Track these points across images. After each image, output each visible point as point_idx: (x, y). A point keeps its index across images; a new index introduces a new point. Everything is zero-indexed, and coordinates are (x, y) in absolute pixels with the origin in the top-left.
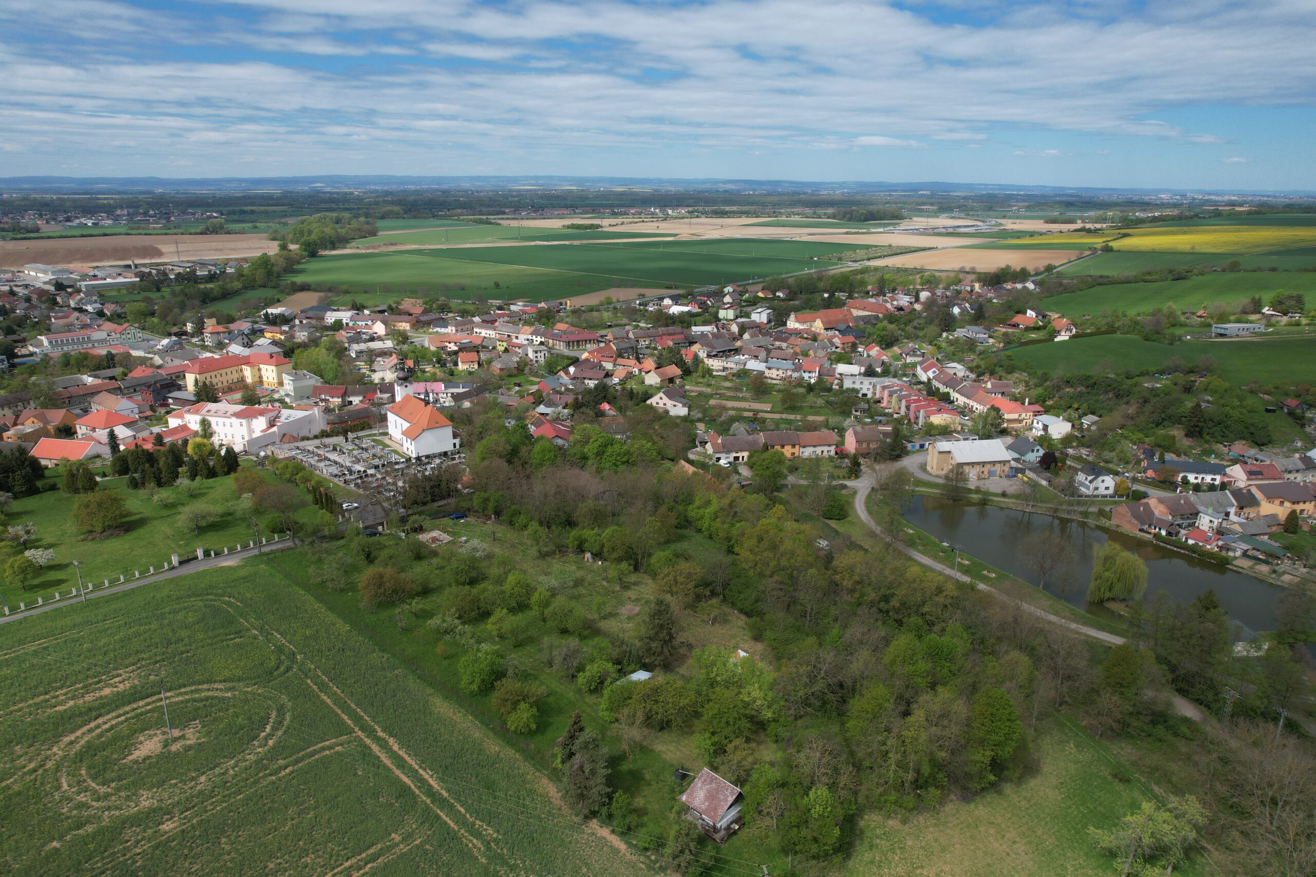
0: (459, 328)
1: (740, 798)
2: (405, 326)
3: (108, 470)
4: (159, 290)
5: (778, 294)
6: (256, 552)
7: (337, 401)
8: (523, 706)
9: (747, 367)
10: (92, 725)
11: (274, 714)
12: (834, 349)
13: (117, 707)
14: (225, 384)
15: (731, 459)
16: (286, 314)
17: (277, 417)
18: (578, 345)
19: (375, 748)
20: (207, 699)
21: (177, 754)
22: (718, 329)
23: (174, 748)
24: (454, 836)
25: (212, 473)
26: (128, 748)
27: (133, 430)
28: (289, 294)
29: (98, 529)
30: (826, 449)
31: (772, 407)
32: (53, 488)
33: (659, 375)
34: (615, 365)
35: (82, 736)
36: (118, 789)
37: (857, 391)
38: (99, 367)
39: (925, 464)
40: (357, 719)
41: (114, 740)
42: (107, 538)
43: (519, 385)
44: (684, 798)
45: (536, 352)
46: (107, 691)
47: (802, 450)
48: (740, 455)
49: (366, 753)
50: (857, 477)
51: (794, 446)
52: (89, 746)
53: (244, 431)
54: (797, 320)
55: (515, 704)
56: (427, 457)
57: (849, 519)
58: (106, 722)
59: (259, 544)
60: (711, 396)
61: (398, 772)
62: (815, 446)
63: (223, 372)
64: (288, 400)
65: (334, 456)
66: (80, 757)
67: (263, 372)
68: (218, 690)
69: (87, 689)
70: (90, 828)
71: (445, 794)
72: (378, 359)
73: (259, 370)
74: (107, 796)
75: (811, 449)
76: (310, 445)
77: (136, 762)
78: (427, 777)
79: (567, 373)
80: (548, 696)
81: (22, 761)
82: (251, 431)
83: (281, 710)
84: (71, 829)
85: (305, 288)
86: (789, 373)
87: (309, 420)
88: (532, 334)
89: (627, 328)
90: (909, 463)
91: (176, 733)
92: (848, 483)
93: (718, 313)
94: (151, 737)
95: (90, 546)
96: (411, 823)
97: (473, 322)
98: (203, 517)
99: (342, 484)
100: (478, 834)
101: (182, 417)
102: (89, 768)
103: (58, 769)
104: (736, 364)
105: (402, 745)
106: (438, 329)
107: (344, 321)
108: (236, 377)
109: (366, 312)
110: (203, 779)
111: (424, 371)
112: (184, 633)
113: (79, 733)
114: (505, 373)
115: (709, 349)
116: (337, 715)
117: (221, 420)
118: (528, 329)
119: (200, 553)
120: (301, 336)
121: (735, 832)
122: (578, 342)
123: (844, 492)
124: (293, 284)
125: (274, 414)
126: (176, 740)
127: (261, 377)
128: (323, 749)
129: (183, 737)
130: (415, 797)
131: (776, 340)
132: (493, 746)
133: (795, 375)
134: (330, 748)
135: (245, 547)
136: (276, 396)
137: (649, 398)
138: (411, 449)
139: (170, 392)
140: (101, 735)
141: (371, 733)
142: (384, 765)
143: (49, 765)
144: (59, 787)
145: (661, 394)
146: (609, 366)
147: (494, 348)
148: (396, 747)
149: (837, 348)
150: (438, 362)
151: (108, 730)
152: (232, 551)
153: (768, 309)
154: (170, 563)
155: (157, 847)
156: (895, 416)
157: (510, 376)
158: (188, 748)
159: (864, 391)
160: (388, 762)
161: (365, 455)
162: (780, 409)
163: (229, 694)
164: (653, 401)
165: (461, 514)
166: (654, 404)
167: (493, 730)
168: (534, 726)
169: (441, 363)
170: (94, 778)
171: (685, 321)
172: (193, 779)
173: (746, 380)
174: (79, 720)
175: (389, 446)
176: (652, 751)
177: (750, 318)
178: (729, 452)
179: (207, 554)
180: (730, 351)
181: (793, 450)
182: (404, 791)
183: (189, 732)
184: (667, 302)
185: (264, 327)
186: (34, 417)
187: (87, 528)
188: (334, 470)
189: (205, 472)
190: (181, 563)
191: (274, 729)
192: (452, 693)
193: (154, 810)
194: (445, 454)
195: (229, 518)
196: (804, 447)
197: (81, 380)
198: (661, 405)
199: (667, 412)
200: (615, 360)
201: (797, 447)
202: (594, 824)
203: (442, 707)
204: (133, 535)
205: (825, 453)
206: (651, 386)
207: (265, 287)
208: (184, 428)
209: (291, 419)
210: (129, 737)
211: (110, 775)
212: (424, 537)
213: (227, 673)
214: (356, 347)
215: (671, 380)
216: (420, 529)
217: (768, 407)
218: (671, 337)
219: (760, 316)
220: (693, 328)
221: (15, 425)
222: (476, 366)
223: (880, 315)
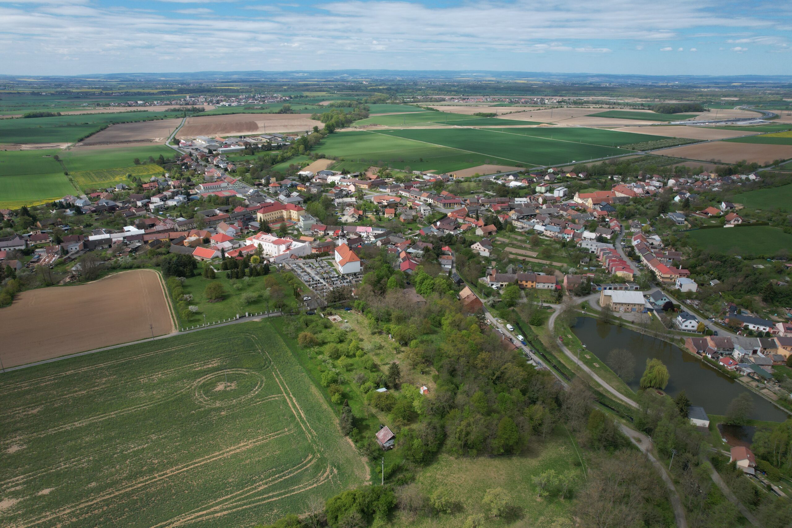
0: (392, 190)
1: (393, 438)
2: (364, 187)
3: (220, 267)
4: (253, 154)
5: (580, 175)
6: (267, 316)
7: (322, 233)
8: (337, 394)
9: (535, 228)
10: (205, 377)
11: (259, 383)
12: (593, 218)
13: (213, 372)
14: (274, 218)
15: (499, 286)
16: (309, 176)
17: (290, 245)
18: (450, 206)
19: (288, 400)
20: (240, 374)
21: (228, 391)
22: (530, 200)
23: (228, 389)
24: (303, 432)
25: (258, 274)
26: (215, 386)
27: (232, 244)
28: (314, 160)
29: (214, 298)
30: (550, 285)
31: (538, 255)
32: (200, 274)
33: (483, 230)
34: (464, 220)
35: (201, 380)
36: (211, 399)
37: (588, 250)
38: (222, 204)
39: (599, 299)
40: (285, 389)
41: (211, 383)
42: (216, 302)
43: (411, 230)
44: (377, 434)
45: (425, 210)
46: (210, 366)
47: (537, 284)
48: (504, 284)
49: (285, 401)
50: (559, 303)
51: (533, 282)
52: (204, 383)
53: (276, 250)
54: (580, 197)
55: (335, 393)
56: (348, 275)
57: (543, 326)
58: (209, 376)
59: (269, 312)
60: (507, 245)
61: (293, 409)
62: (544, 283)
63: (273, 213)
64: (300, 230)
65: (309, 270)
66: (201, 387)
67: (292, 214)
68: (243, 371)
69: (205, 364)
70: (202, 409)
71: (305, 419)
72: (347, 208)
73: (290, 212)
74: (207, 401)
75: (542, 284)
76: (301, 262)
77: (216, 391)
78: (301, 412)
79: (436, 225)
80: (350, 392)
81: (185, 385)
82: (279, 250)
83: (262, 382)
84: (197, 408)
85: (323, 157)
86: (557, 234)
87: (303, 248)
88: (427, 197)
89: (481, 195)
90: (591, 299)
91: (229, 384)
92: (553, 306)
93: (535, 188)
94: (221, 384)
95: (210, 305)
96: (292, 426)
97: (399, 186)
98: (250, 298)
99: (307, 286)
100: (311, 433)
101: (252, 240)
102: (203, 391)
103: (195, 389)
104: (529, 225)
105: (298, 401)
106: (381, 190)
107: (336, 182)
108: (279, 215)
109: (349, 176)
110: (234, 401)
111: (367, 217)
112: (236, 348)
113: (201, 379)
114: (406, 222)
115: (519, 214)
116: (279, 387)
117: (267, 244)
118: (426, 194)
119: (247, 314)
120: (314, 190)
121: (391, 449)
122: (450, 204)
123: (549, 311)
124: (317, 155)
125: (289, 243)
126: (229, 386)
127: (290, 216)
128: (272, 398)
129: (231, 386)
130: (295, 418)
131: (561, 209)
132: (325, 406)
133: (560, 235)
134: (274, 398)
135: (264, 313)
136: (296, 227)
137: (473, 244)
138: (341, 270)
139: (250, 222)
140: (207, 381)
141: (288, 395)
142: (289, 407)
143: (193, 387)
144: (195, 395)
145: (478, 243)
146: (460, 221)
147: (406, 205)
148: (294, 401)
149: (595, 217)
150: (376, 211)
151: (210, 379)
152: (259, 314)
153: (566, 188)
154: (236, 317)
155: (219, 419)
156: (603, 267)
157: (409, 223)
158: (232, 390)
159: (593, 250)
160: (290, 405)
161: (322, 271)
162: (541, 256)
163: (247, 374)
164: (474, 246)
165: (349, 308)
166: (475, 248)
167: (327, 400)
168: (339, 402)
169: (377, 212)
170: (205, 394)
171: (516, 192)
172: (232, 400)
173: (531, 236)
174: (202, 374)
175: (334, 266)
176: (376, 417)
177: (553, 193)
178: (498, 281)
179: (249, 315)
180: (531, 215)
181: (532, 284)
182: (293, 416)
183: (233, 384)
184: (511, 177)
185: (298, 183)
186: (195, 233)
187: (209, 297)
188: (307, 278)
189: (255, 273)
190: (240, 317)
191: (259, 388)
192: (318, 385)
193: (220, 408)
194: (355, 274)
195: (261, 298)
196: (538, 283)
197: (214, 212)
198: (478, 249)
199: (479, 254)
200: (465, 218)
201: (535, 282)
202: (348, 437)
203: (314, 390)
204: (225, 302)
205: (550, 287)
206: (478, 236)
207: (303, 154)
208: (252, 246)
209: (296, 247)
210: (215, 383)
211: (209, 394)
212: (331, 318)
213: (247, 366)
214: (337, 200)
215: (490, 233)
216: (331, 314)
217: (535, 254)
218: (500, 205)
219: (559, 193)
220: (516, 199)
221: (188, 236)
222: (393, 216)
223: (631, 197)
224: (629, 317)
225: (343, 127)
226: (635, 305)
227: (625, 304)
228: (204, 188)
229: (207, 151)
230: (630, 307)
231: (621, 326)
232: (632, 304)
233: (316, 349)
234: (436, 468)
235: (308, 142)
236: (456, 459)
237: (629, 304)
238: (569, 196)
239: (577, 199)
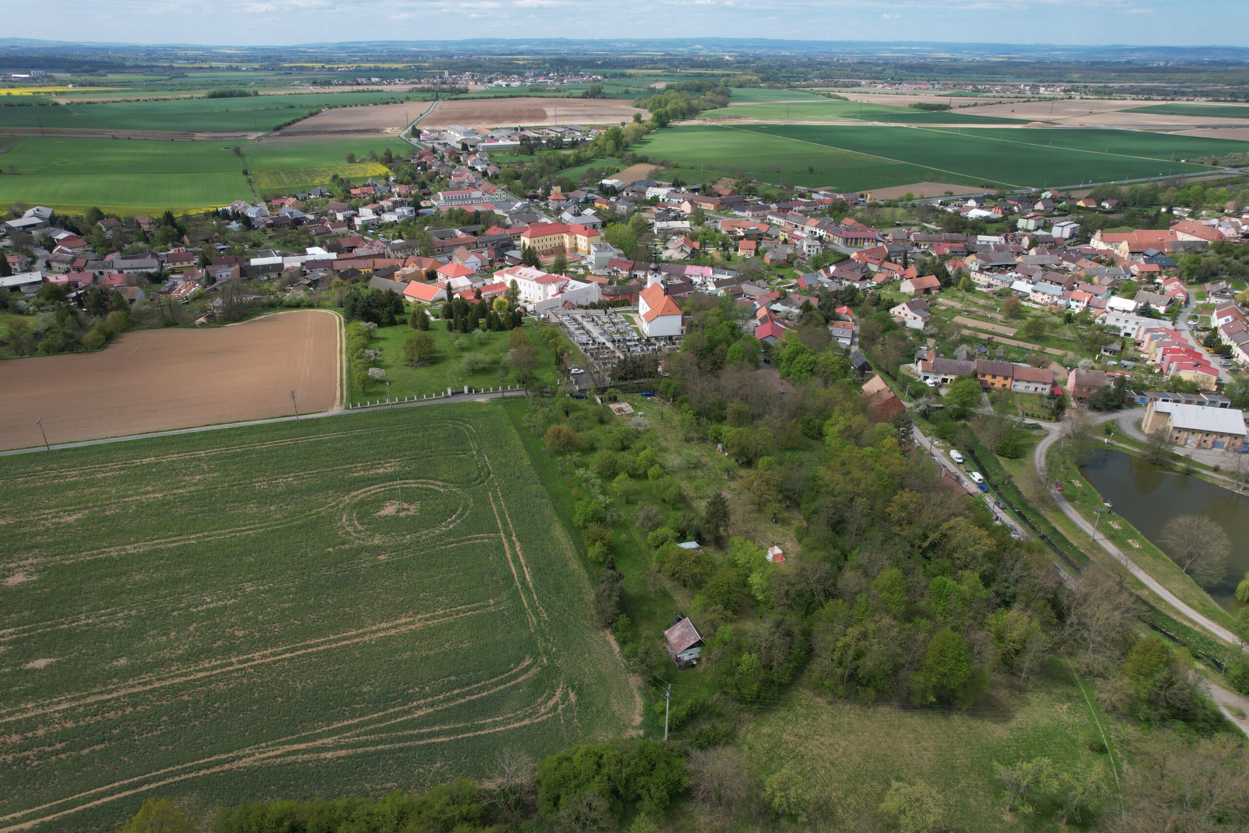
0: (756, 213)
1: (699, 644)
2: (708, 206)
3: (440, 313)
4: (532, 153)
5: (1103, 204)
6: (500, 395)
7: (625, 273)
8: (598, 544)
9: (1013, 287)
10: (368, 489)
11: (460, 509)
12: (1128, 277)
13: (382, 482)
14: (549, 247)
15: (939, 380)
16: (616, 186)
17: (566, 286)
18: (856, 243)
19: (506, 546)
20: (428, 489)
21: (402, 518)
22: (1006, 240)
23: (402, 514)
24: (523, 611)
25: (501, 328)
26: (379, 508)
27: (471, 281)
28: (629, 165)
29: (416, 359)
30: (1040, 386)
31: (1017, 333)
32: (404, 322)
33: (914, 283)
34: (880, 267)
35: (359, 494)
36: (366, 530)
37: (1119, 330)
38: (469, 223)
39: (1141, 420)
40: (505, 524)
41: (373, 502)
42: (420, 366)
43: (782, 277)
44: (666, 632)
45: (810, 247)
46: (381, 471)
47: (1014, 383)
48: (949, 377)
49: (500, 548)
50: (1058, 420)
51: (1006, 378)
52: (362, 501)
53: (541, 293)
54: (1103, 239)
55: (595, 541)
56: (657, 338)
57: (1022, 460)
58: (374, 489)
59: (505, 389)
60: (959, 313)
61: (511, 564)
62: (1029, 382)
63: (548, 237)
64: (590, 267)
65: (589, 326)
66: (355, 506)
67: (578, 241)
68: (437, 486)
69: (372, 467)
70: (347, 546)
71: (531, 586)
72: (674, 237)
73: (576, 238)
74: (361, 531)
75: (1025, 384)
76: (578, 314)
77: (380, 517)
78: (526, 572)
79: (827, 271)
80: (627, 542)
81: (330, 500)
82: (546, 294)
83: (466, 507)
84: (339, 544)
85: (643, 160)
86: (1055, 299)
87: (587, 292)
88: (816, 227)
89: (913, 228)
90: (1125, 418)
91: (406, 506)
92: (1043, 424)
93: (1017, 221)
94: (393, 504)
95: (409, 370)
96: (504, 596)
97: (769, 208)
98: (477, 363)
99: (582, 351)
100: (537, 614)
101: (502, 275)
102: (357, 513)
103: (344, 509)
104: (1002, 281)
105: (523, 549)
106: (737, 213)
107: (661, 198)
108: (557, 242)
109: (683, 189)
110: (408, 537)
111: (706, 253)
112: (433, 444)
113: (359, 492)
114: (775, 263)
115: (983, 262)
116: (495, 519)
117: (528, 282)
118: (814, 222)
119: (466, 389)
120: (622, 208)
121: (693, 666)
122: (857, 239)
123: (1035, 432)
124: (634, 156)
125: (564, 283)
126: (404, 510)
127: (576, 244)
128: (477, 538)
129: (408, 509)
130: (513, 582)
131: (1065, 259)
132: (575, 565)
133: (1061, 302)
134: (483, 538)
135: (496, 390)
136: (583, 262)
137: (893, 306)
138: (646, 329)
139: (507, 250)
140: (368, 497)
141: (509, 536)
142: (506, 557)
143: (341, 506)
144: (341, 520)
145: (904, 305)
146: (873, 268)
147: (777, 237)
148: (518, 549)
149: (1132, 276)
150: (723, 245)
151: (374, 494)
152: (487, 391)
153: (1076, 223)
154: (446, 392)
155: (372, 567)
156: (1148, 363)
157: (779, 267)
158: (408, 517)
159: (1128, 331)
160: (509, 556)
161: (613, 329)
162: (1024, 336)
163: (442, 490)
164: (895, 311)
165: (651, 392)
166: (896, 313)
167: (580, 554)
168: (601, 559)
169: (725, 246)
170: (358, 520)
171: (980, 226)
172: (403, 535)
173: (1004, 300)
174: (362, 484)
175: (635, 324)
176: (671, 597)
177: (1050, 231)
178: (938, 373)
179: (470, 391)
180: (1007, 266)
181: (1005, 382)
182: (509, 577)
183: (412, 507)
184: (972, 203)
185: (596, 197)
186: (415, 262)
187: (410, 357)
188: (584, 339)
189: (497, 325)
190: (453, 394)
191: (457, 518)
192: (568, 525)
193: (378, 547)
194: (670, 338)
195: (497, 366)
196: (1017, 381)
197: (454, 233)
198: (902, 315)
199: (904, 323)
200: (882, 263)
201: (1010, 380)
202: (608, 632)
203: (559, 532)
204: (436, 367)
205: (1039, 390)
206: (905, 294)
207: (612, 156)
208: (502, 284)
209: (575, 289)
210: (382, 501)
211: (366, 520)
212: (613, 406)
213: (446, 476)
214: (659, 225)
215: (927, 291)
216: (614, 400)
217: (1011, 332)
218: (949, 245)
219: (1062, 230)
220: (980, 237)
221: (404, 266)
222: (753, 254)
223: (1210, 242)
224: (1207, 457)
225: (684, 118)
226: (1222, 435)
227: (1201, 431)
228: (445, 198)
229: (459, 146)
230: (1210, 439)
231: (1188, 473)
232: (1216, 433)
233: (575, 457)
234: (783, 719)
235: (623, 136)
236: (830, 703)
237: (1208, 433)
238: (1082, 236)
239: (1097, 243)
